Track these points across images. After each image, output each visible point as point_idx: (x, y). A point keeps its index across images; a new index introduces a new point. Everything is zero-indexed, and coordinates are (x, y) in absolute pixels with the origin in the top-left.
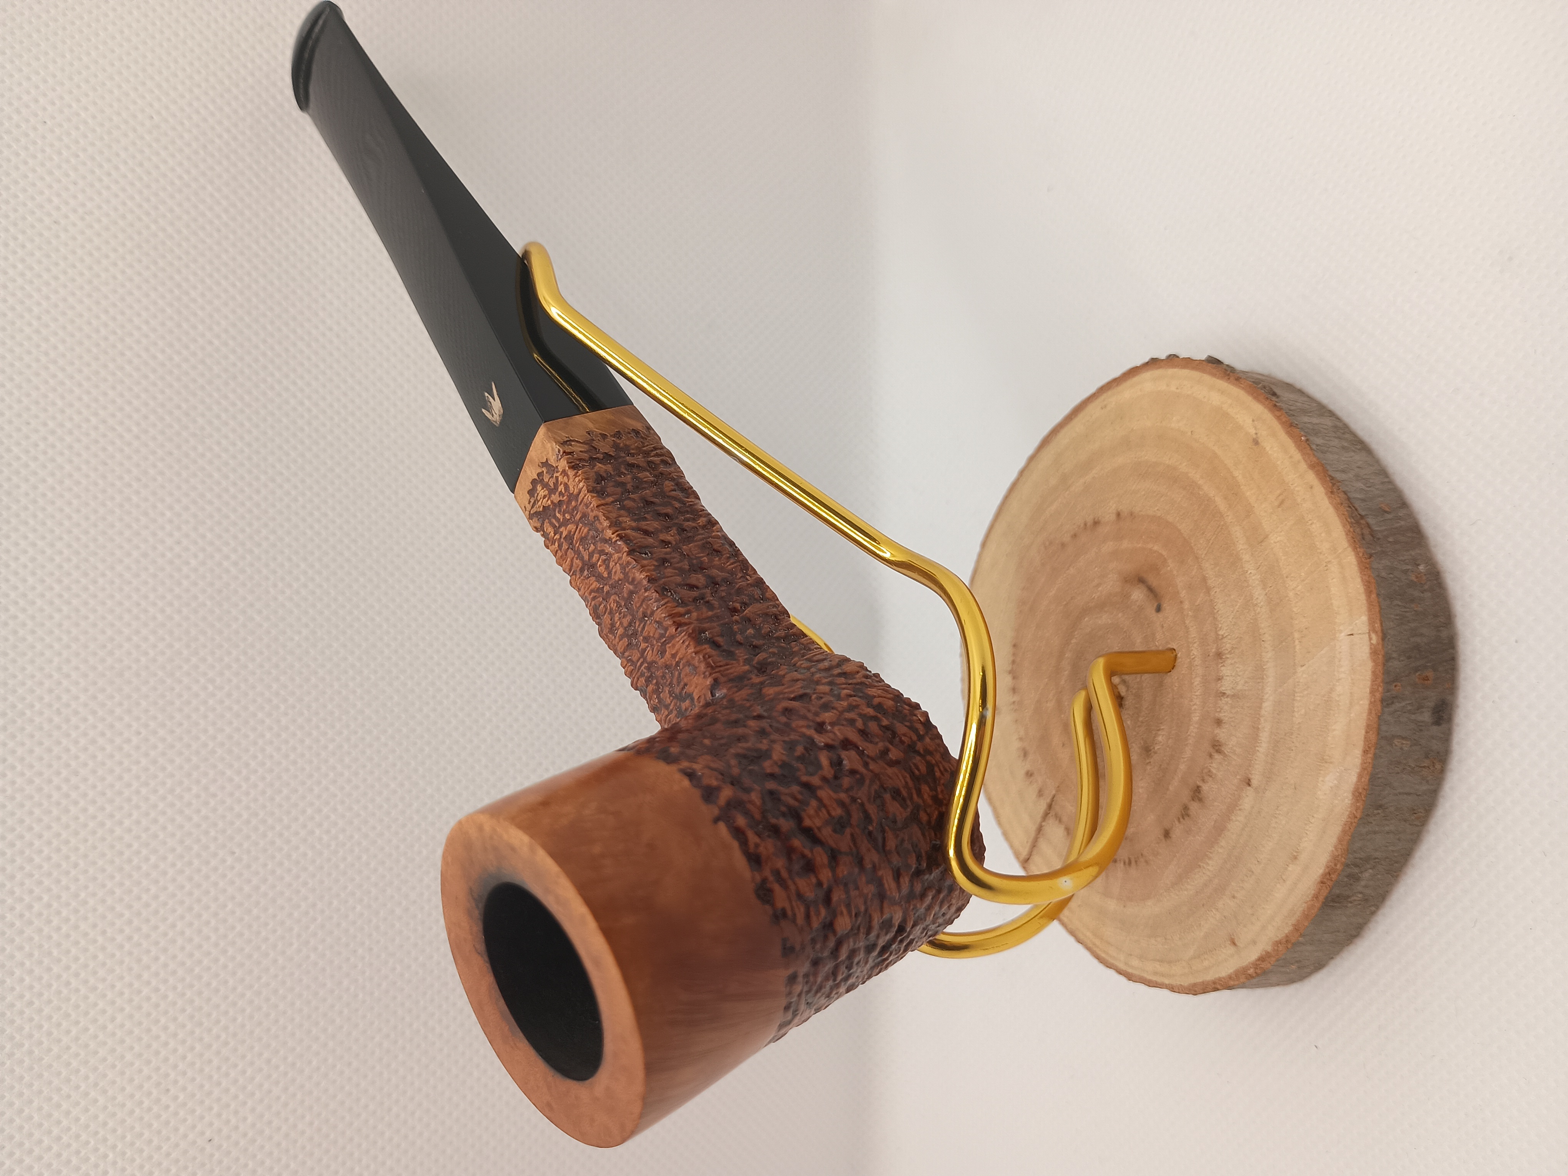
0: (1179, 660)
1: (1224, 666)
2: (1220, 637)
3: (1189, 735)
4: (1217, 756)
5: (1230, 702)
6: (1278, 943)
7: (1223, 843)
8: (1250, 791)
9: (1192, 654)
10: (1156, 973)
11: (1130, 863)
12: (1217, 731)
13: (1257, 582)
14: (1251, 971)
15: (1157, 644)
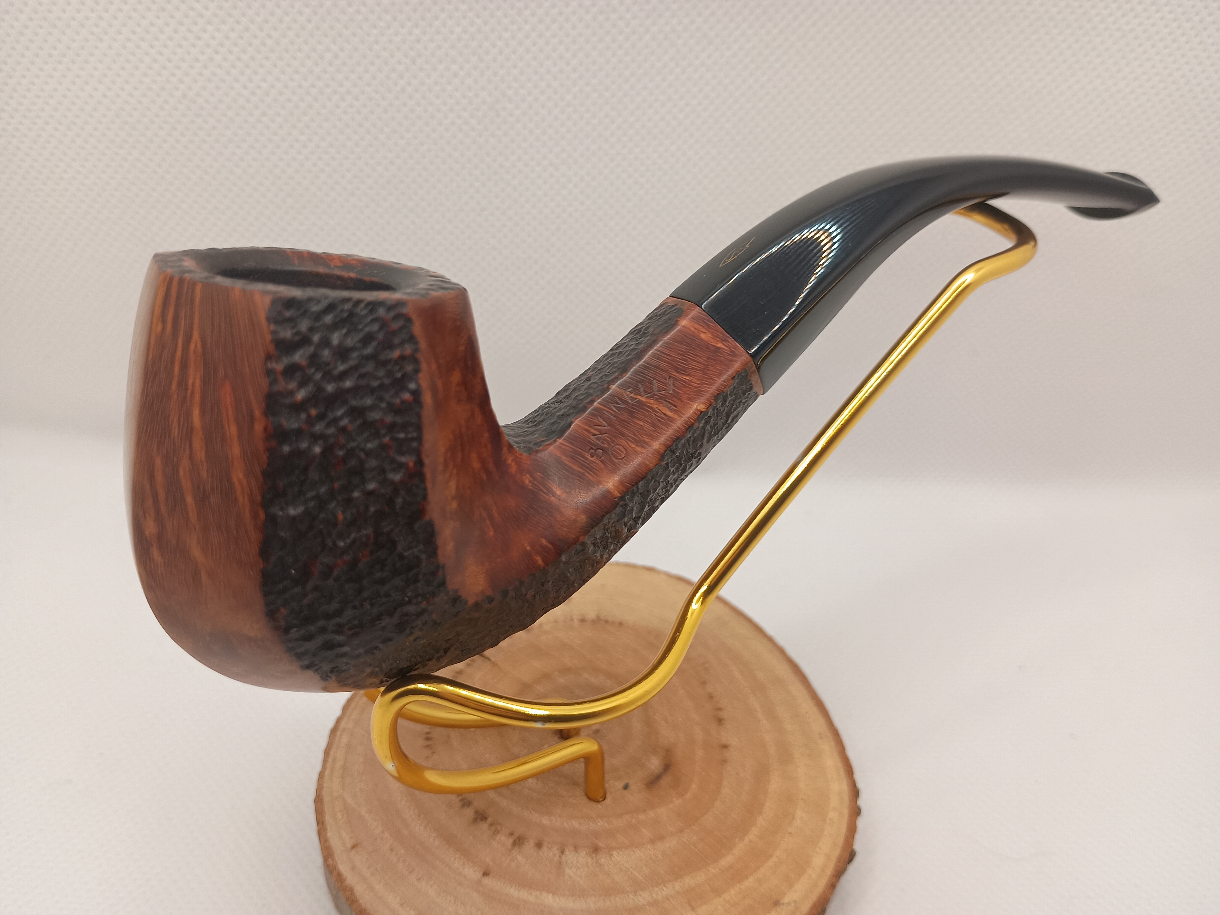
0: (594, 805)
1: (587, 854)
2: (611, 852)
3: (530, 812)
4: (510, 841)
5: (555, 859)
6: (351, 890)
7: (437, 842)
8: (479, 874)
9: (599, 819)
10: (335, 760)
11: (428, 739)
12: (532, 843)
13: (655, 896)
14: (330, 862)
15: (611, 782)
